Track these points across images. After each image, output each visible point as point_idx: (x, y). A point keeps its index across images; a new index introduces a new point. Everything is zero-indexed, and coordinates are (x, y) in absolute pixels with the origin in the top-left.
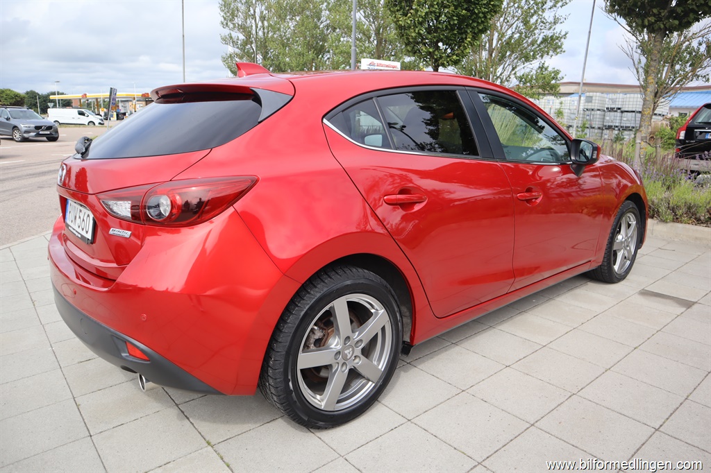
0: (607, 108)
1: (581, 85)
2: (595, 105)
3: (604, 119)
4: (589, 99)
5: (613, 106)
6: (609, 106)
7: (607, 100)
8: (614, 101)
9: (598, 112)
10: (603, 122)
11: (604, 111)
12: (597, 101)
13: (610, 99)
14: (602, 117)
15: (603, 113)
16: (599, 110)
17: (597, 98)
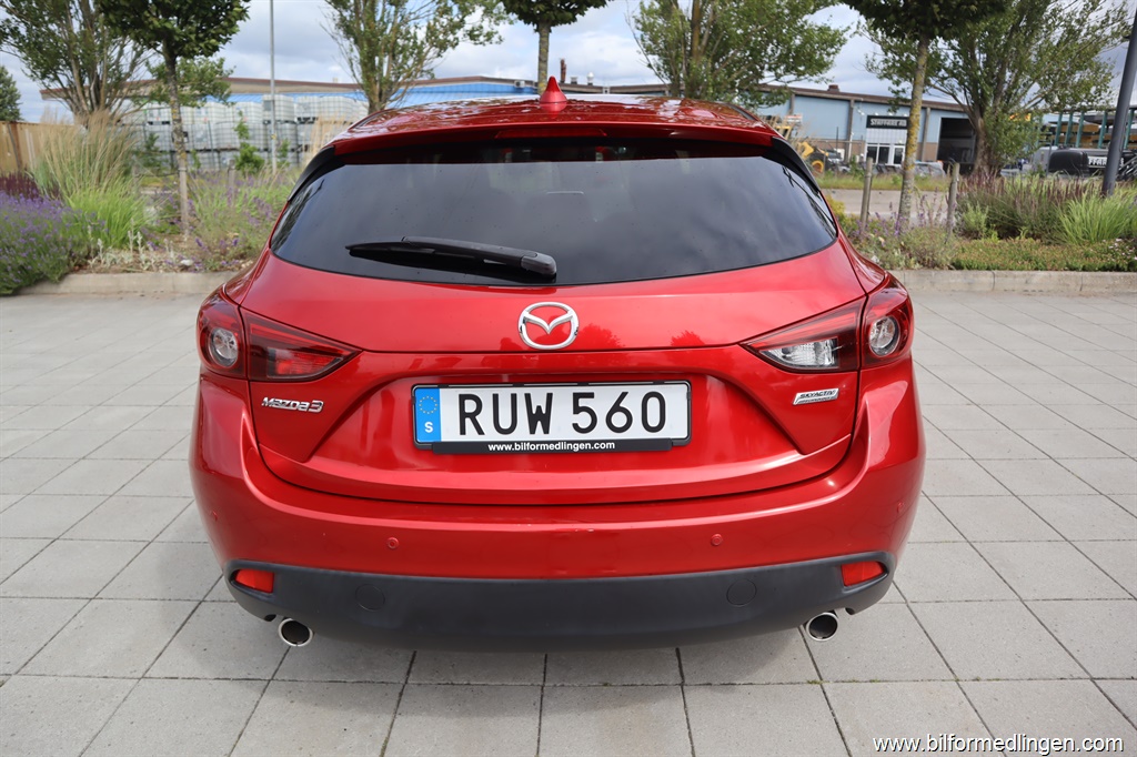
0: (299, 119)
1: (272, 84)
2: (281, 115)
3: (296, 135)
4: (269, 105)
5: (307, 115)
6: (302, 116)
7: (295, 106)
8: (307, 107)
9: (287, 125)
10: (297, 140)
11: (293, 123)
12: (282, 109)
13: (300, 104)
14: (293, 132)
15: (293, 126)
16: (287, 122)
17: (282, 103)
